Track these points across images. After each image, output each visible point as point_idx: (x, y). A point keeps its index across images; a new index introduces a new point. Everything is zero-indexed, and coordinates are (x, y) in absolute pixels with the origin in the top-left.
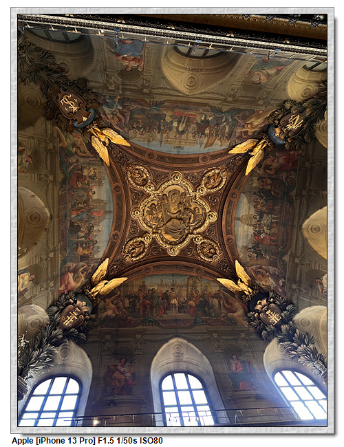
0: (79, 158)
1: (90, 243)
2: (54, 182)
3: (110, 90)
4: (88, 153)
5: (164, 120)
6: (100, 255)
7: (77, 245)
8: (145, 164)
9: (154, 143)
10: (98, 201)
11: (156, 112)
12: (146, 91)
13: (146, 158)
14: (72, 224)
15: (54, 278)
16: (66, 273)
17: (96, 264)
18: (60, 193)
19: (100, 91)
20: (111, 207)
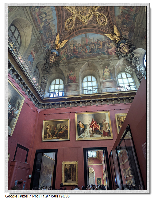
0: (68, 52)
1: (98, 43)
2: (77, 61)
3: (44, 51)
4: (66, 48)
5: (44, 25)
6: (103, 37)
7: (98, 49)
8: (64, 23)
9: (54, 23)
10: (82, 41)
11: (43, 31)
12: (38, 41)
13: (61, 24)
14: (91, 52)
15: (109, 58)
16: (108, 52)
17: (107, 38)
18: (80, 58)
19: (45, 53)
20: (84, 35)
